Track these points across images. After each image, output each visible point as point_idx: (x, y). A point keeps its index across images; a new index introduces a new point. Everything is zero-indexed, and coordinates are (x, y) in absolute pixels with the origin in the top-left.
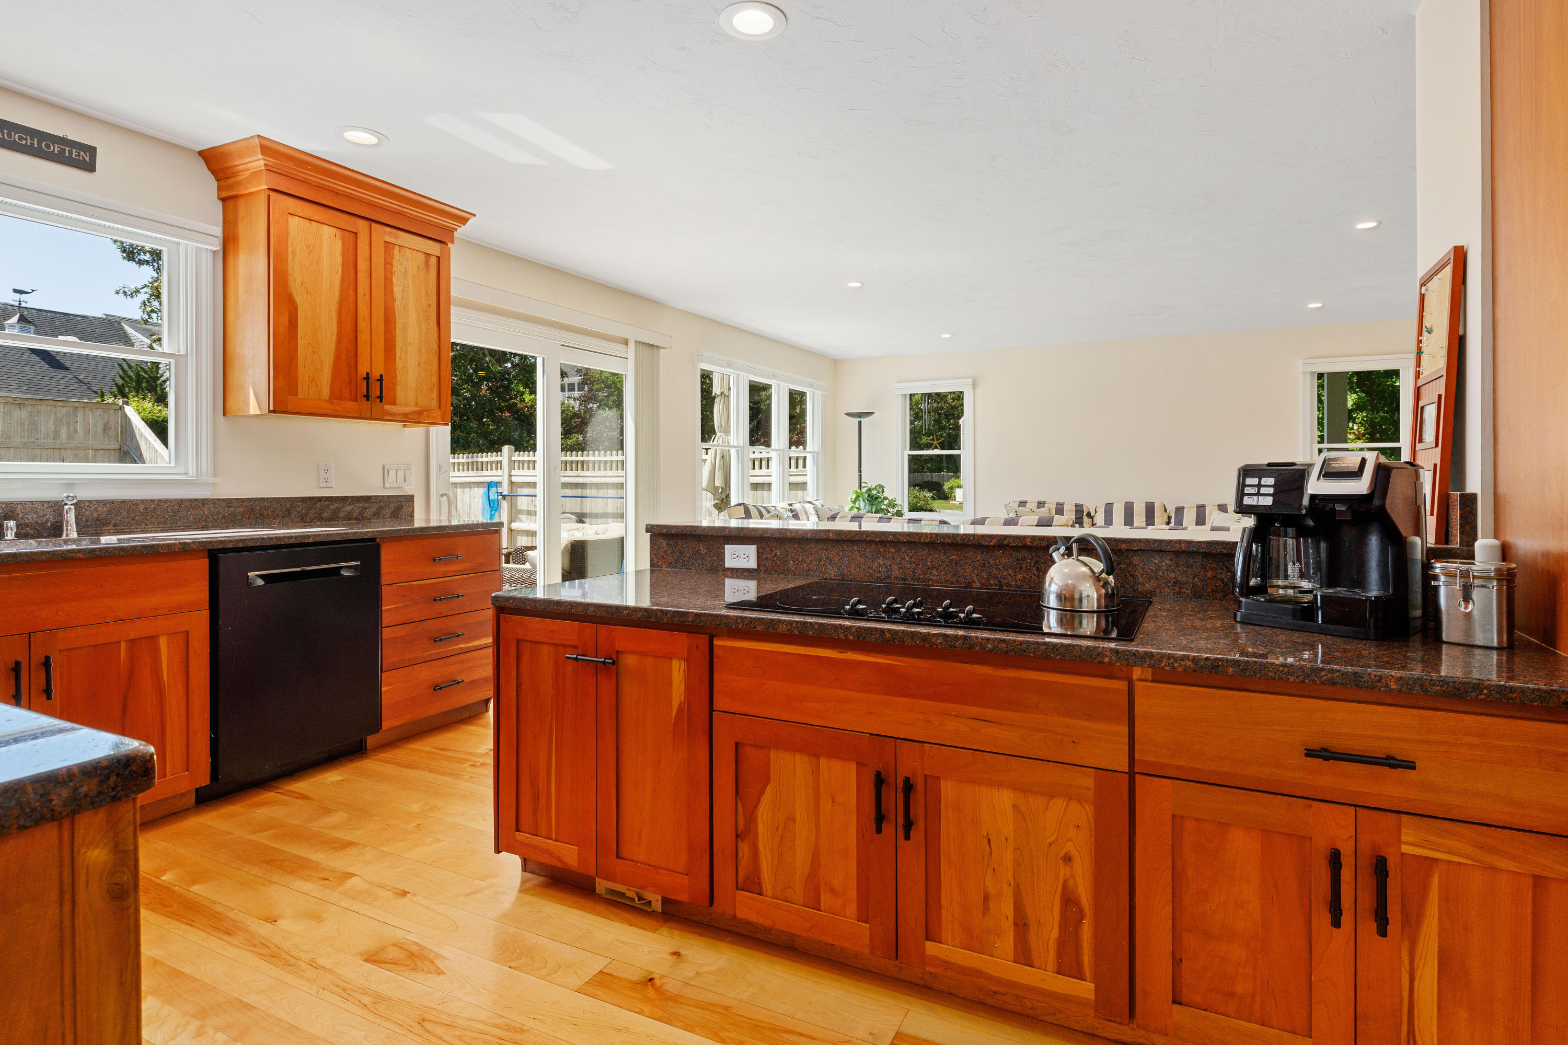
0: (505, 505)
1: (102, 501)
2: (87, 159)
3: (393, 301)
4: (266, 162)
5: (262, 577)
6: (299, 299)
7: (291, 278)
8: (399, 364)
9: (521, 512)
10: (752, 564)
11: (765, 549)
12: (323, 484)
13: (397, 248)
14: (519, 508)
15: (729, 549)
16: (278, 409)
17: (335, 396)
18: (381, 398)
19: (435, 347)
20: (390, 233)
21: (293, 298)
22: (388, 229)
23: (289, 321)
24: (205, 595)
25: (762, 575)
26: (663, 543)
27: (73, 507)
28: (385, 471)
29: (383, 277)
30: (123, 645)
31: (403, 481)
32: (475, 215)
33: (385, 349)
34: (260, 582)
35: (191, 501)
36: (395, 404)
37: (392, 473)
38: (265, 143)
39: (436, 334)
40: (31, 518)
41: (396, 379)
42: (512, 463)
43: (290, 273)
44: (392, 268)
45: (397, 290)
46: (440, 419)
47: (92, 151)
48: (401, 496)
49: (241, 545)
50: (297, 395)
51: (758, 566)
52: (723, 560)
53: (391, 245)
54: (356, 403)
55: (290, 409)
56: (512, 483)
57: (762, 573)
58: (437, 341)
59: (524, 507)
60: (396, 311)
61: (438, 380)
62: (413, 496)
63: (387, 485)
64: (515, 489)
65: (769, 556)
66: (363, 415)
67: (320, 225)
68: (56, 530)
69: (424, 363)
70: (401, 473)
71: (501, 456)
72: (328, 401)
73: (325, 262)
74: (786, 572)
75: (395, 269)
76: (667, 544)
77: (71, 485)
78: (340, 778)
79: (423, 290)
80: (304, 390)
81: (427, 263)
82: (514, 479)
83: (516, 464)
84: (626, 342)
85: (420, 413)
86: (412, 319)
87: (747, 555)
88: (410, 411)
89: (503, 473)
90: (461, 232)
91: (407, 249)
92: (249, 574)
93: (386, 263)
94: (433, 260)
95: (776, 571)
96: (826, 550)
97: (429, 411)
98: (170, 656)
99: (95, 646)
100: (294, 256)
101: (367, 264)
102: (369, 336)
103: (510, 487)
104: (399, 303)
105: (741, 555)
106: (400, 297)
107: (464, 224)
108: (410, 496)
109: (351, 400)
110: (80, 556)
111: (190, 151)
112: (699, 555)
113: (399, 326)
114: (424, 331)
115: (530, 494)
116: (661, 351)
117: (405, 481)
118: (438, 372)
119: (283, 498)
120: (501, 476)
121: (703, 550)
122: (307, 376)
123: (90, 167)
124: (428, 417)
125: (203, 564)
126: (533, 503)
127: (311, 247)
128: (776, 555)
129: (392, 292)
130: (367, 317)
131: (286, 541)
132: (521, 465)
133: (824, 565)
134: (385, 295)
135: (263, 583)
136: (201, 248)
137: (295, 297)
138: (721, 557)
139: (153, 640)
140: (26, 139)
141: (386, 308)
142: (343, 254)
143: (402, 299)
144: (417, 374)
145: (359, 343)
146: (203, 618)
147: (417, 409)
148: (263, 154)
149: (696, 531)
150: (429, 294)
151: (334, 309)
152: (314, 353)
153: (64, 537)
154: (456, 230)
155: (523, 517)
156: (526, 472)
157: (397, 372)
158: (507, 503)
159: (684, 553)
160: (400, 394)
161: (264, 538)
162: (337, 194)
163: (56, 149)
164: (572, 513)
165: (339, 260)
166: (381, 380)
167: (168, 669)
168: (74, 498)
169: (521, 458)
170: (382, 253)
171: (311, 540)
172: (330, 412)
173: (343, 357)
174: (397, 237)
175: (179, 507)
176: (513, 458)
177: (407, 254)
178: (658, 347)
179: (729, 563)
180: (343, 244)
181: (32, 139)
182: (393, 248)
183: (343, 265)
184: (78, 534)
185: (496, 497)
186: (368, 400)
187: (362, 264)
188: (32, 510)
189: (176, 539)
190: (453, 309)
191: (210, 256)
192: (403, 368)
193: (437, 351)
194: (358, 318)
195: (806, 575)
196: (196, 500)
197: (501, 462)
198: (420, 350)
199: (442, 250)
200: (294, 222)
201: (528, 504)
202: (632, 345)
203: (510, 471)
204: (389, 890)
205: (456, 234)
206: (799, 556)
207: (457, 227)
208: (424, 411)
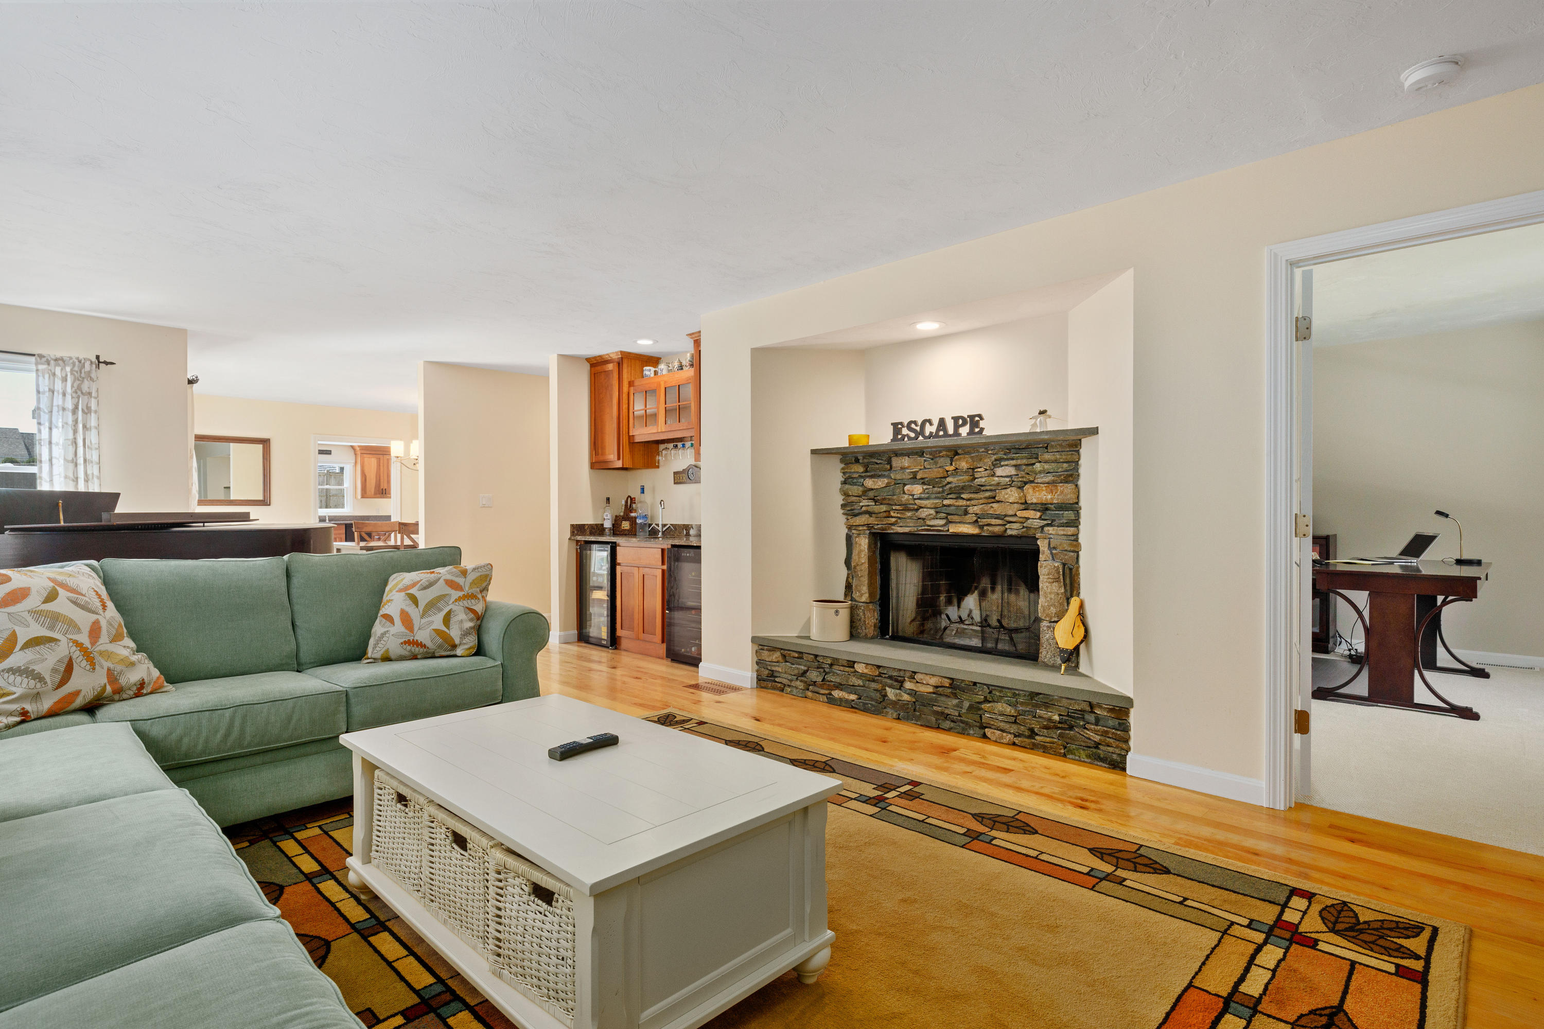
6: (366, 474)
17: (375, 494)
18: (386, 493)
23: (365, 479)
43: (365, 469)
47: (331, 451)
49: (348, 523)
50: (366, 494)
66: (382, 498)
67: (372, 460)
73: (373, 466)
100: (365, 465)
109: (378, 494)
122: (369, 490)
123: (330, 454)
127: (369, 464)
151: (375, 475)
152: (370, 485)
153: (330, 522)
165: (376, 465)
166: (386, 490)
168: (330, 516)
170: (386, 461)
172: (373, 497)
189: (340, 522)
191: (353, 466)
196: (349, 516)
200: (368, 460)
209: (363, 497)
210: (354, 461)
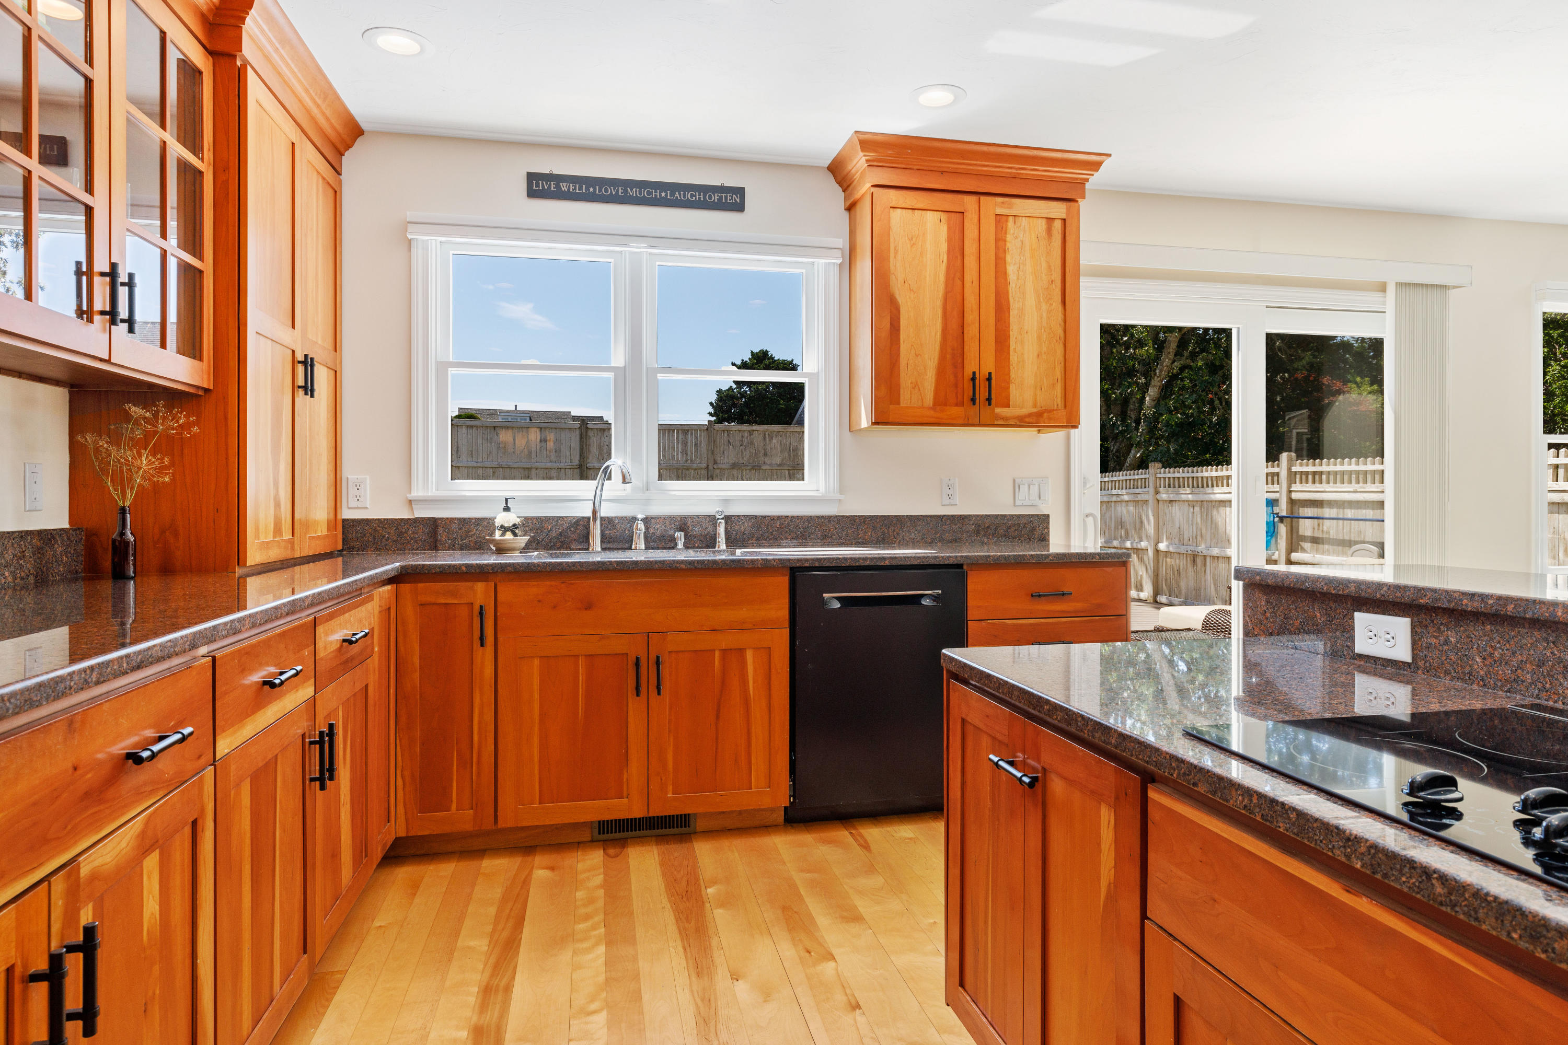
0: (1283, 529)
1: (748, 516)
2: (738, 201)
3: (1007, 283)
4: (867, 158)
5: (839, 599)
6: (901, 299)
7: (893, 278)
8: (1014, 358)
9: (1304, 539)
10: (1402, 652)
11: (1426, 627)
12: (947, 501)
13: (1011, 219)
14: (1301, 533)
15: (1362, 619)
16: (879, 421)
17: (940, 402)
18: (989, 400)
19: (1060, 331)
20: (1003, 203)
21: (895, 298)
22: (1000, 200)
23: (891, 324)
24: (785, 613)
25: (1421, 676)
26: (1261, 599)
27: (723, 521)
28: (1016, 486)
29: (993, 258)
30: (717, 653)
31: (1038, 498)
32: (1109, 155)
33: (996, 342)
34: (837, 605)
35: (819, 517)
36: (1008, 406)
37: (1024, 488)
38: (862, 137)
39: (1060, 316)
40: (697, 530)
41: (1010, 377)
42: (1293, 476)
43: (892, 272)
44: (1005, 245)
45: (1011, 270)
46: (1064, 420)
47: (740, 191)
48: (1033, 516)
49: (817, 564)
50: (899, 403)
51: (1413, 658)
52: (1352, 638)
53: (1004, 217)
54: (963, 408)
55: (891, 420)
56: (1292, 502)
57: (1420, 672)
58: (1063, 324)
59: (1308, 533)
60: (1010, 295)
61: (1063, 372)
62: (1048, 516)
63: (1018, 503)
64: (1296, 508)
65: (1433, 641)
66: (970, 422)
67: (924, 212)
68: (710, 542)
69: (1045, 353)
70: (1035, 489)
71: (1278, 466)
72: (930, 408)
73: (928, 253)
74: (1469, 677)
75: (1008, 245)
76: (1268, 602)
77: (726, 501)
78: (911, 835)
79: (1044, 265)
80: (907, 398)
81: (1049, 230)
82: (1295, 496)
83: (1298, 477)
84: (1383, 288)
85: (1039, 414)
86: (1031, 301)
87: (1392, 634)
88: (1027, 413)
89: (1281, 488)
90: (1095, 181)
91: (1024, 218)
92: (824, 595)
93: (997, 240)
94: (1058, 225)
95: (1447, 673)
96: (1554, 643)
97: (1050, 411)
98: (755, 670)
99: (696, 651)
100: (896, 253)
101: (975, 245)
102: (977, 331)
103: (1289, 506)
104: (1014, 286)
105: (1381, 633)
106: (1015, 278)
107: (1097, 170)
108: (1045, 515)
109: (957, 405)
110: (683, 566)
111: (822, 168)
112: (1313, 625)
113: (1014, 313)
114: (1045, 315)
115: (1316, 516)
116: (1452, 293)
117: (1040, 498)
118: (1063, 363)
119: (904, 516)
120: (1277, 492)
121: (1320, 619)
122: (909, 382)
123: (739, 207)
124: (1050, 419)
125: (784, 582)
126: (1321, 528)
127: (914, 240)
128: (1447, 642)
129: (1005, 273)
130: (975, 307)
131: (862, 563)
132: (1304, 477)
133: (1548, 675)
134: (996, 278)
135: (839, 606)
136: (829, 264)
137: (897, 297)
138: (1348, 631)
139: (741, 651)
140: (695, 196)
141: (998, 294)
142: (949, 240)
143: (1018, 279)
144: (1036, 368)
145: (966, 339)
146: (784, 634)
147: (1035, 410)
148: (862, 151)
149: (1303, 583)
150: (1053, 268)
151: (939, 304)
152: (917, 356)
153: (717, 549)
154: (1087, 180)
155: (1307, 545)
156: (1309, 487)
157: (1011, 368)
158: (1286, 526)
159: (1290, 618)
160: (1015, 393)
161: (839, 558)
162: (942, 172)
163: (715, 198)
164: (1372, 543)
165: (944, 247)
166: (989, 379)
167: (754, 683)
168: (722, 512)
169: (1305, 469)
170: (992, 229)
171: (887, 563)
172: (932, 420)
173: (948, 356)
174: (1010, 207)
175: (809, 523)
176: (1294, 469)
177: (1023, 224)
178: (1444, 287)
179: (1362, 645)
180: (949, 229)
181: (699, 195)
182: (1007, 221)
183: (949, 252)
184: (727, 546)
185: (1272, 519)
186: (974, 404)
187: (970, 247)
188: (698, 523)
189: (774, 555)
190: (1084, 282)
191: (837, 268)
192: (1019, 362)
193: (1062, 336)
194: (965, 310)
195: (1509, 691)
196: (823, 517)
197: (1278, 474)
198: (1039, 338)
199: (1068, 211)
200: (897, 216)
201: (1314, 529)
202: (1391, 290)
203: (1289, 486)
204: (846, 995)
205: (1088, 186)
206: (1495, 648)
207: (1088, 177)
208: (1044, 412)
209: (880, 420)
210: (842, 242)
